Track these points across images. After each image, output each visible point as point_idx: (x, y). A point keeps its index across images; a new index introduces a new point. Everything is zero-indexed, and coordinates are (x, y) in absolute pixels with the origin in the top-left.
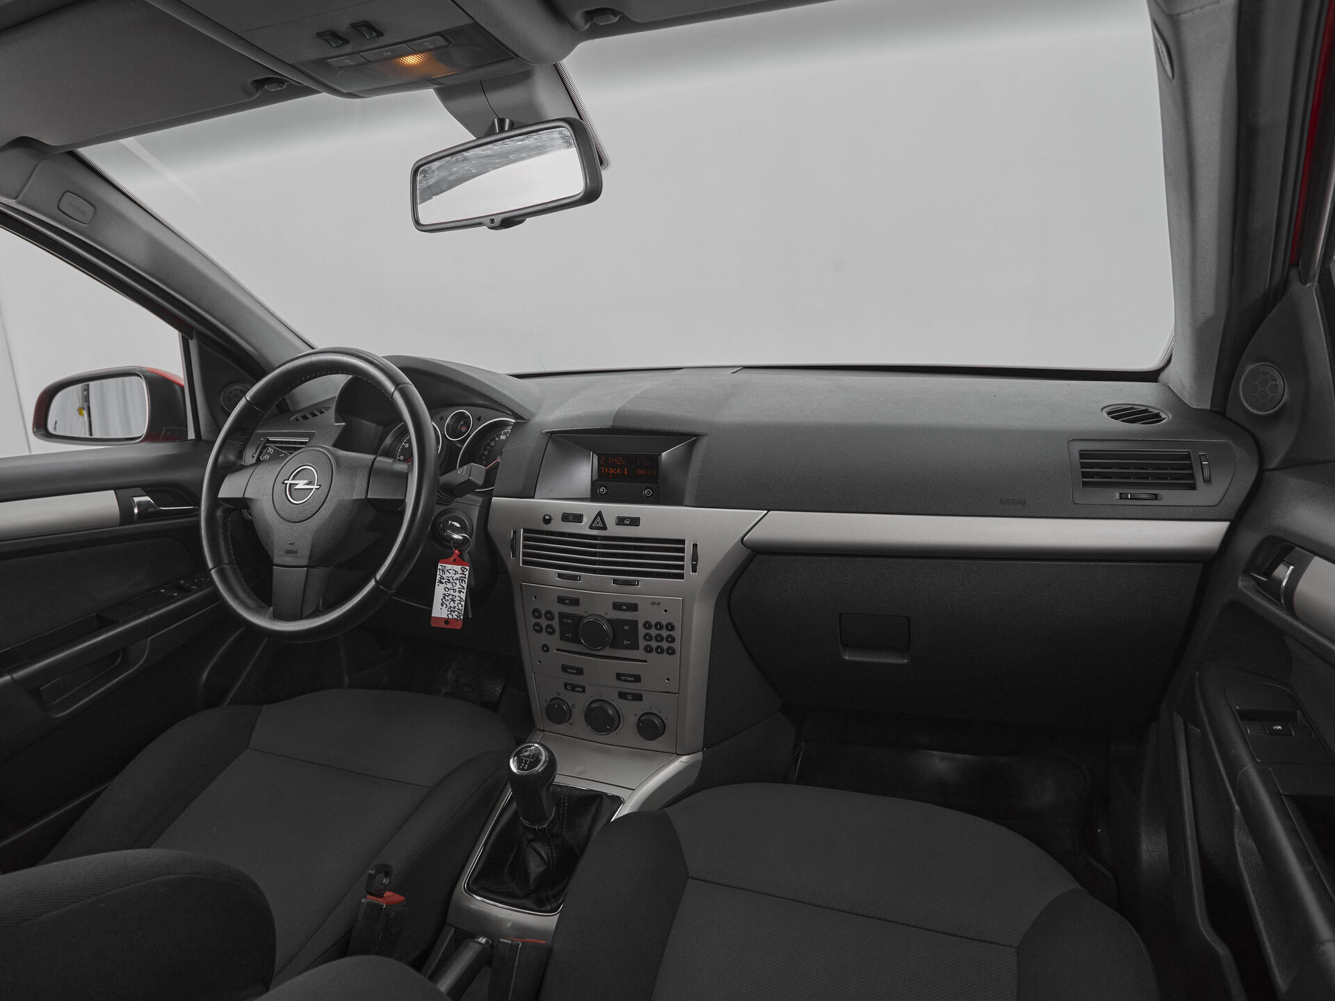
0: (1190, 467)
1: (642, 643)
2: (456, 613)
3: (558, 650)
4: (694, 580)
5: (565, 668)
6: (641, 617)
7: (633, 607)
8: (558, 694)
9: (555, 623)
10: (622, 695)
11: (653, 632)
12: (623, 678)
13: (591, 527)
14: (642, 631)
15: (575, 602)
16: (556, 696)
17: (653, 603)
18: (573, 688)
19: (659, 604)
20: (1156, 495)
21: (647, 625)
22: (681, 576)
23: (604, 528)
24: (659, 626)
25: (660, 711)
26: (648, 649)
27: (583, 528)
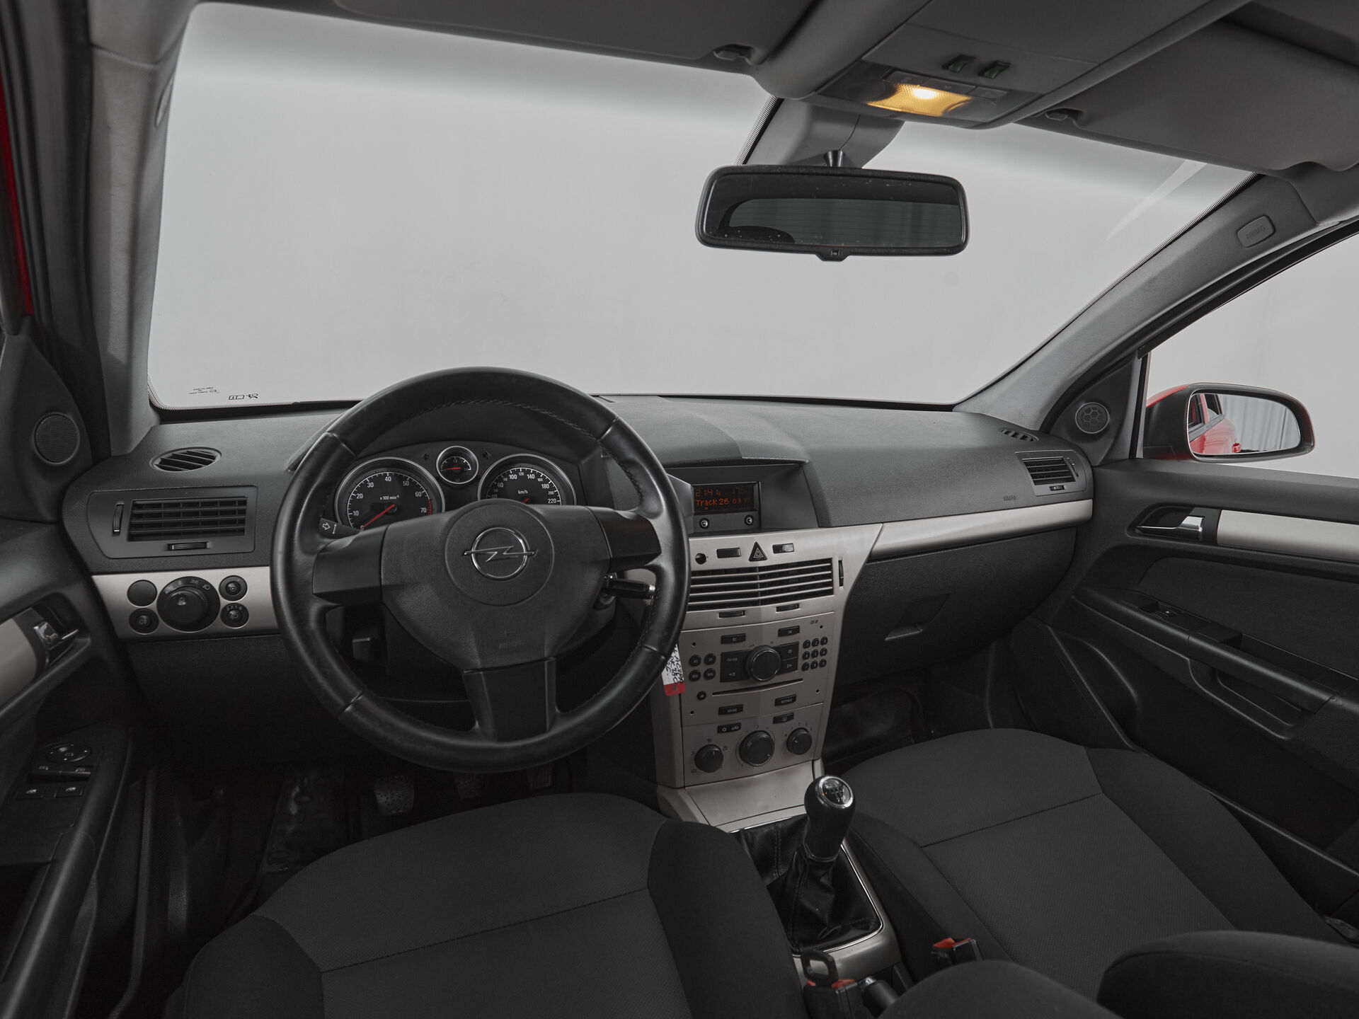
0: (1066, 467)
1: (801, 662)
2: (678, 675)
3: (714, 694)
4: (842, 593)
5: (723, 711)
6: (800, 638)
7: (796, 630)
8: (709, 740)
9: (717, 666)
10: (777, 720)
11: (810, 650)
12: (782, 702)
13: (752, 559)
14: (802, 651)
15: (741, 638)
16: (706, 744)
17: (812, 622)
18: (730, 728)
19: (817, 621)
20: (1063, 486)
21: (806, 644)
22: (831, 592)
23: (764, 558)
24: (815, 642)
25: (807, 725)
26: (805, 668)
27: (743, 561)
